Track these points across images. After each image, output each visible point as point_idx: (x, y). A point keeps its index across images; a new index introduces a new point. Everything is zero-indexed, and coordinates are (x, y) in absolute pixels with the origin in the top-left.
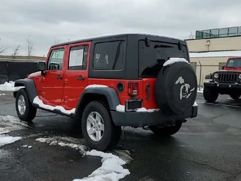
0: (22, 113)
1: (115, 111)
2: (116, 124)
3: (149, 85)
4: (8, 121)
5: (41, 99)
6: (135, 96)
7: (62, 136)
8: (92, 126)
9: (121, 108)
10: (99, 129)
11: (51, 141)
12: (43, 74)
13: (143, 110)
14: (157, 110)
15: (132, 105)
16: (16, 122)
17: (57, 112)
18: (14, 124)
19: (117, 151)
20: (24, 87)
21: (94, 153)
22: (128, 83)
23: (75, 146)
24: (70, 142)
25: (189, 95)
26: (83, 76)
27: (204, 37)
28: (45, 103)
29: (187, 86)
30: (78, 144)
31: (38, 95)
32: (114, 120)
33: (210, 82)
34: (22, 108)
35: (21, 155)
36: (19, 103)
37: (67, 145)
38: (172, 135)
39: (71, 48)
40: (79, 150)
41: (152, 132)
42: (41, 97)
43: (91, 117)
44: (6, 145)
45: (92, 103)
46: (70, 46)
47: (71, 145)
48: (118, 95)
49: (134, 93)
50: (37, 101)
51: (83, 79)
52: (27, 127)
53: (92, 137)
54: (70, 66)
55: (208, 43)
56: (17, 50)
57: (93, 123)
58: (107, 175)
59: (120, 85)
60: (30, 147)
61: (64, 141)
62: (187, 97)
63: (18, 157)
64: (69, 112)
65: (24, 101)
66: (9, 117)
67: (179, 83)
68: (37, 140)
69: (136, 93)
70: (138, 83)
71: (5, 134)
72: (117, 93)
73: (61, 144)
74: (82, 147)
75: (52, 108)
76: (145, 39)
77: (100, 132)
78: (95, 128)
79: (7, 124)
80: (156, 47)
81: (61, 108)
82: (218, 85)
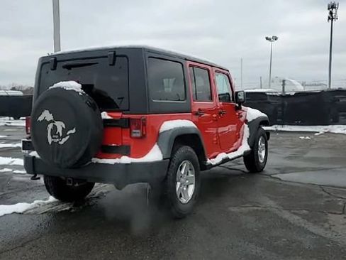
25: (65, 139)
67: (44, 120)
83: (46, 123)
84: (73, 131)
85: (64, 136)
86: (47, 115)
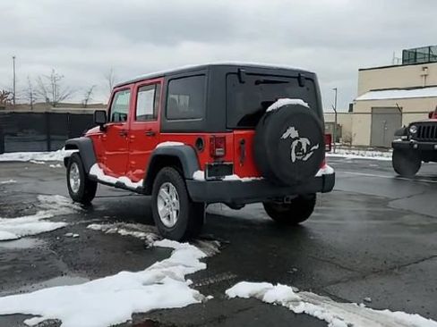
0: (75, 191)
1: (192, 179)
2: (194, 200)
3: (244, 140)
4: (54, 203)
5: (100, 167)
6: (219, 157)
7: (128, 223)
8: (165, 204)
9: (199, 175)
10: (173, 208)
11: (109, 229)
12: (103, 129)
13: (234, 177)
14: (258, 179)
15: (216, 170)
16: (66, 204)
17: (120, 186)
18: (61, 207)
19: (201, 242)
20: (77, 151)
21: (165, 243)
22: (211, 139)
23: (142, 234)
24: (136, 230)
25: (308, 156)
26: (154, 131)
27: (418, 61)
28: (106, 173)
29: (305, 142)
30: (146, 232)
31: (98, 161)
32: (191, 194)
33: (404, 140)
34: (75, 183)
35: (61, 244)
36: (71, 176)
37: (131, 233)
38: (301, 223)
39: (138, 88)
40: (146, 239)
41: (270, 218)
42: (101, 164)
43: (163, 191)
44: (42, 233)
45: (164, 170)
46: (138, 84)
47: (135, 233)
48: (197, 156)
49: (218, 153)
50: (96, 171)
51: (154, 135)
52: (78, 211)
53: (165, 221)
54: (138, 115)
55: (425, 72)
56: (89, 93)
57: (167, 201)
58: (171, 268)
59: (199, 141)
60: (75, 235)
61: (127, 229)
62: (305, 159)
63: (55, 247)
64: (135, 186)
65: (78, 171)
66: (58, 198)
67: (289, 137)
68: (89, 226)
69: (222, 153)
70: (224, 138)
71: (45, 219)
72: (196, 154)
73: (123, 232)
74: (150, 237)
75: (113, 180)
76: (237, 71)
77: (175, 213)
78: (168, 207)
79: (51, 206)
80: (257, 83)
81: (125, 180)
82: (416, 146)
83: (290, 140)
84: (316, 147)
85: (308, 151)
86: (292, 132)
